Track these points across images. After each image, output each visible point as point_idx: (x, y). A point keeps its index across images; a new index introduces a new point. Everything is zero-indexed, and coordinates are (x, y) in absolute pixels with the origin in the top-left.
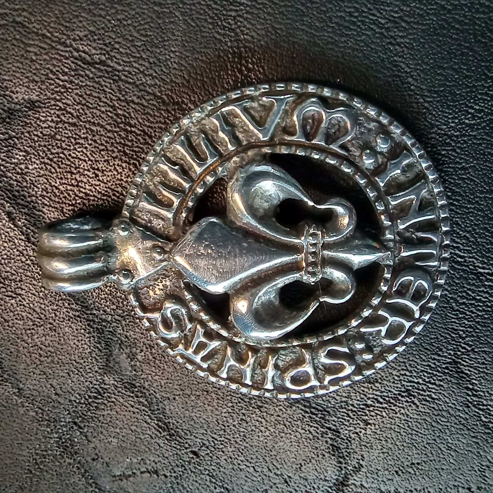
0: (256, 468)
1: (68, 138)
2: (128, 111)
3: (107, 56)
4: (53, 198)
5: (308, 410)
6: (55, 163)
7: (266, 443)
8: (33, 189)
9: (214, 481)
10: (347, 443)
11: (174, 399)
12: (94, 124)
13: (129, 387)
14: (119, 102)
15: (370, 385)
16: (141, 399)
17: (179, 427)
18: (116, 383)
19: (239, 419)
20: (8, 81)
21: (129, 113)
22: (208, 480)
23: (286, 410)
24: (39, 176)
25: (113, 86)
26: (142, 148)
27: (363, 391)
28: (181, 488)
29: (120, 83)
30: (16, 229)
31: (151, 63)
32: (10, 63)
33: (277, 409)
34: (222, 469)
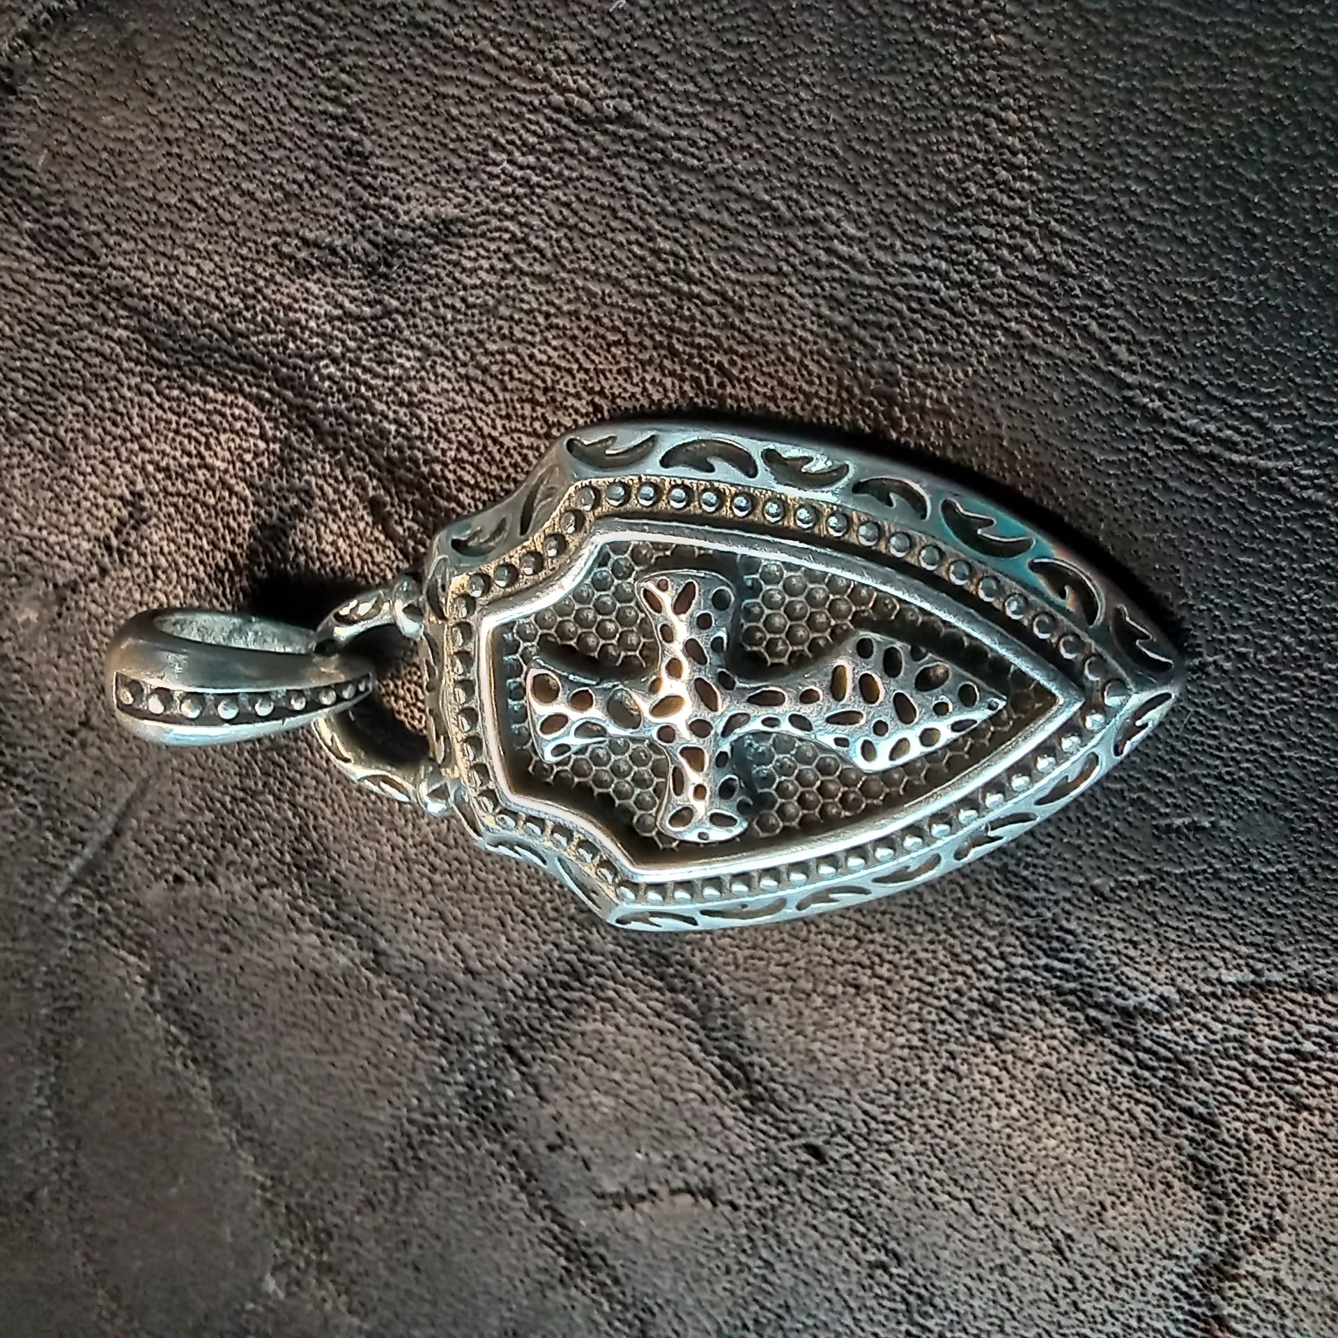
0: (978, 1202)
1: (528, 312)
2: (684, 242)
3: (636, 101)
4: (485, 467)
5: (1129, 1055)
6: (493, 376)
7: (1009, 1137)
8: (437, 443)
9: (862, 1229)
10: (1236, 1157)
11: (769, 1001)
12: (596, 276)
13: (652, 962)
14: (661, 218)
15: (1311, 999)
16: (682, 997)
17: (777, 1077)
18: (620, 950)
19: (939, 1068)
20: (389, 170)
21: (686, 248)
22: (847, 1226)
23: (1070, 1051)
24: (454, 411)
25: (649, 180)
26: (716, 339)
27: (1291, 1013)
28: (773, 1241)
29: (667, 170)
30: (390, 544)
31: (748, 117)
32: (396, 127)
33: (1044, 1047)
34: (884, 1200)
